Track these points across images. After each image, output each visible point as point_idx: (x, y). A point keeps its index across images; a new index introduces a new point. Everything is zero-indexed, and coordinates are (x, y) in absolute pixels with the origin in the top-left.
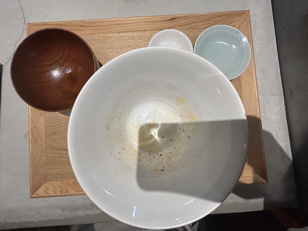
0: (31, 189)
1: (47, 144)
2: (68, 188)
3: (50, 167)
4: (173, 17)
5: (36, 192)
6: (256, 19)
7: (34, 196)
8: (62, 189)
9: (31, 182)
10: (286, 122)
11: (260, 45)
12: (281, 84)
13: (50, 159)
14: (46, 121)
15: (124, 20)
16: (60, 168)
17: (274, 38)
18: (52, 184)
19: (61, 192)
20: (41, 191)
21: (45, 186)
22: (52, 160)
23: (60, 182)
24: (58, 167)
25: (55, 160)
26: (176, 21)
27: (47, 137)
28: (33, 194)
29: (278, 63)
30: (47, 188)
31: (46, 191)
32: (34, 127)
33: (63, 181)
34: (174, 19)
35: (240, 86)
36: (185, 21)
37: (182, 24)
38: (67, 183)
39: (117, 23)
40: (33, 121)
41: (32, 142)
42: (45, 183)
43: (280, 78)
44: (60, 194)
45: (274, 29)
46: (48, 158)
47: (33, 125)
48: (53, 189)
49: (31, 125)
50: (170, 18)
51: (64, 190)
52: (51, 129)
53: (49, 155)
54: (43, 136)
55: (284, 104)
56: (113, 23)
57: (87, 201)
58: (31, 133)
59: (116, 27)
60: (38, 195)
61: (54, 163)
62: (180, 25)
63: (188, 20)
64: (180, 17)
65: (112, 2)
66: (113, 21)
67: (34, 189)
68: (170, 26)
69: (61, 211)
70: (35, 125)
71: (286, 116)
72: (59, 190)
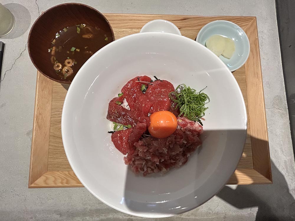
0: (30, 178)
1: (51, 132)
2: (69, 179)
3: (52, 157)
4: (185, 17)
5: (35, 181)
6: (263, 36)
7: (33, 185)
8: (62, 180)
9: (31, 170)
10: (290, 137)
11: (267, 60)
12: (286, 99)
13: (52, 148)
14: (52, 109)
15: (138, 16)
16: (62, 158)
17: (279, 55)
18: (52, 174)
19: (62, 183)
20: (40, 181)
21: (45, 176)
22: (55, 149)
23: (61, 172)
24: (60, 156)
25: (58, 150)
26: (188, 21)
27: (51, 125)
28: (31, 184)
29: (283, 78)
30: (47, 178)
31: (45, 181)
32: (40, 114)
33: (64, 172)
34: (185, 19)
35: (246, 87)
36: (196, 22)
37: (193, 25)
38: (69, 173)
39: (131, 18)
40: (39, 108)
41: (35, 129)
42: (46, 173)
43: (285, 93)
44: (60, 185)
45: (280, 46)
46: (50, 147)
47: (39, 112)
48: (53, 179)
49: (37, 111)
50: (182, 18)
51: (65, 181)
52: (56, 117)
53: (52, 144)
54: (48, 124)
55: (289, 118)
56: (127, 18)
57: (87, 207)
58: (36, 120)
59: (129, 23)
60: (37, 185)
61: (56, 152)
62: (190, 25)
63: (199, 21)
64: (192, 17)
65: (128, 9)
66: (127, 16)
67: (33, 178)
68: (181, 26)
69: (58, 217)
70: (40, 112)
71: (290, 130)
72: (60, 181)
